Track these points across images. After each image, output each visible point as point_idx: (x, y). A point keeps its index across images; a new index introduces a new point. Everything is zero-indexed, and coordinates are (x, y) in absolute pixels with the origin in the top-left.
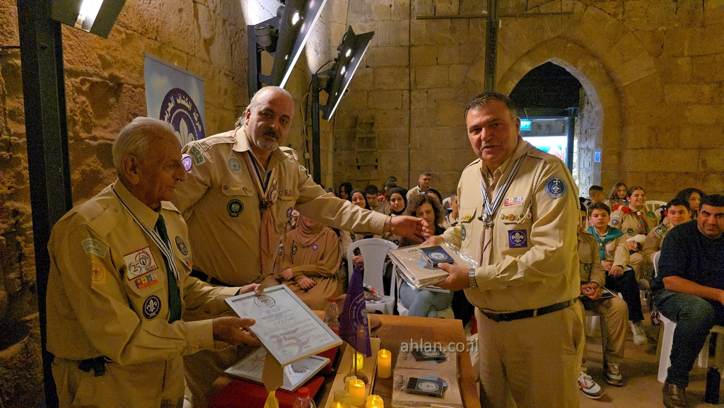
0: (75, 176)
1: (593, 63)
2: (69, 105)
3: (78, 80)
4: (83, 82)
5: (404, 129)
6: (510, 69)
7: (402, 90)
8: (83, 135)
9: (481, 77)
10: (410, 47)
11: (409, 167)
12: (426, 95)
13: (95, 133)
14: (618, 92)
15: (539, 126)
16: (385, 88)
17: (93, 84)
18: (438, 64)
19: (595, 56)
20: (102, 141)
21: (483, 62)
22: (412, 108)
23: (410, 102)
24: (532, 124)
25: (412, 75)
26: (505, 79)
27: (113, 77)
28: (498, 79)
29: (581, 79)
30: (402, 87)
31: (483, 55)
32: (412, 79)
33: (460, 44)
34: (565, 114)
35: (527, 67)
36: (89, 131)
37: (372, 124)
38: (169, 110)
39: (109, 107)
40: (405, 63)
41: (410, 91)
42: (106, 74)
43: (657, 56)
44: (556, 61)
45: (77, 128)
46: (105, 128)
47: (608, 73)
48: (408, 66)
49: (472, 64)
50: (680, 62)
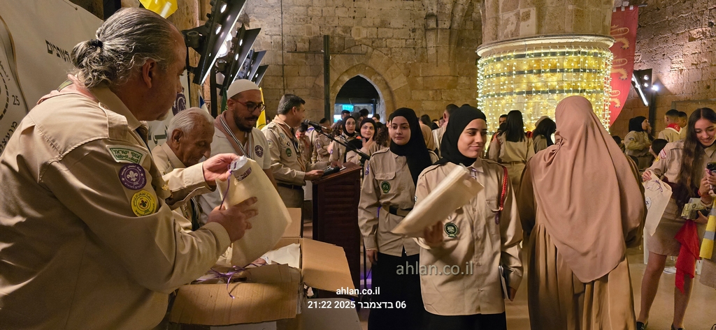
1: (379, 78)
6: (338, 79)
9: (322, 84)
10: (283, 65)
14: (391, 93)
16: (268, 87)
18: (299, 76)
19: (379, 74)
21: (323, 75)
24: (354, 107)
25: (285, 81)
26: (335, 85)
28: (331, 85)
29: (375, 86)
30: (279, 87)
31: (323, 72)
32: (285, 83)
33: (310, 66)
34: (371, 102)
35: (346, 79)
40: (281, 75)
43: (407, 76)
44: (362, 76)
47: (386, 83)
48: (282, 76)
49: (317, 76)
50: (419, 79)
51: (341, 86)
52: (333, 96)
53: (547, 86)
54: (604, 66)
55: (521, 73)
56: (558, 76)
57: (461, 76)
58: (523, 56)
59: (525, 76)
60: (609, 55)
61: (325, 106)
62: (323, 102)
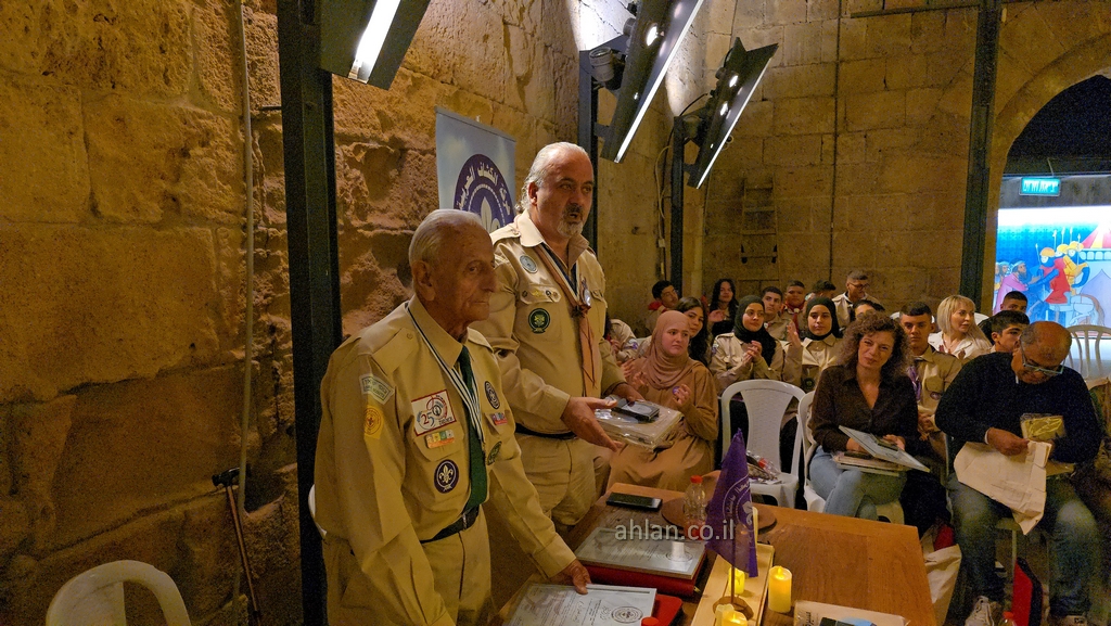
0: (346, 279)
2: (340, 183)
3: (351, 148)
4: (357, 150)
5: (823, 199)
6: (1022, 91)
7: (822, 135)
8: (356, 223)
9: (965, 108)
10: (839, 63)
11: (831, 260)
12: (863, 140)
13: (371, 219)
15: (1075, 188)
16: (793, 132)
17: (371, 152)
18: (886, 89)
20: (380, 231)
21: (970, 81)
22: (839, 161)
23: (835, 153)
24: (1062, 185)
25: (841, 110)
26: (1011, 109)
27: (395, 141)
28: (996, 110)
30: (823, 130)
31: (971, 69)
32: (840, 115)
33: (927, 54)
35: (1055, 87)
36: (363, 217)
37: (770, 190)
38: (467, 186)
39: (389, 182)
40: (831, 91)
41: (836, 135)
42: (386, 137)
45: (348, 213)
46: (383, 211)
48: (834, 96)
49: (950, 86)
51: (1033, 112)
52: (1000, 144)
61: (971, 178)
62: (963, 168)
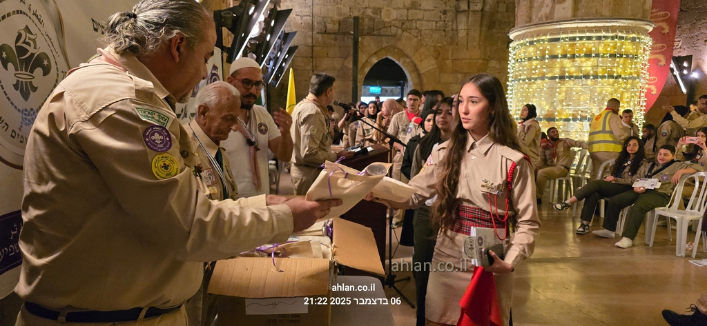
1: (407, 60)
6: (366, 61)
7: (308, 70)
9: (350, 65)
10: (313, 46)
14: (419, 75)
15: (386, 91)
16: (298, 68)
18: (328, 57)
19: (408, 57)
21: (352, 57)
24: (382, 89)
25: (315, 62)
26: (364, 66)
28: (360, 65)
29: (403, 68)
30: (309, 68)
31: (352, 53)
32: (314, 64)
33: (340, 47)
34: (399, 85)
35: (375, 61)
40: (310, 55)
41: (313, 71)
43: (437, 59)
44: (390, 58)
47: (415, 66)
48: (312, 57)
49: (346, 58)
50: (448, 62)
51: (370, 68)
52: (361, 77)
53: (581, 72)
54: (641, 51)
55: (554, 57)
56: (592, 61)
57: (492, 59)
58: (558, 40)
59: (558, 60)
60: (648, 40)
61: (353, 88)
62: (351, 84)
